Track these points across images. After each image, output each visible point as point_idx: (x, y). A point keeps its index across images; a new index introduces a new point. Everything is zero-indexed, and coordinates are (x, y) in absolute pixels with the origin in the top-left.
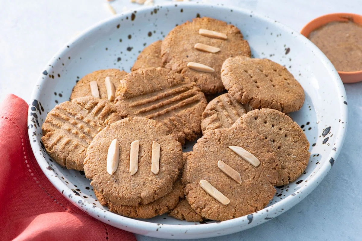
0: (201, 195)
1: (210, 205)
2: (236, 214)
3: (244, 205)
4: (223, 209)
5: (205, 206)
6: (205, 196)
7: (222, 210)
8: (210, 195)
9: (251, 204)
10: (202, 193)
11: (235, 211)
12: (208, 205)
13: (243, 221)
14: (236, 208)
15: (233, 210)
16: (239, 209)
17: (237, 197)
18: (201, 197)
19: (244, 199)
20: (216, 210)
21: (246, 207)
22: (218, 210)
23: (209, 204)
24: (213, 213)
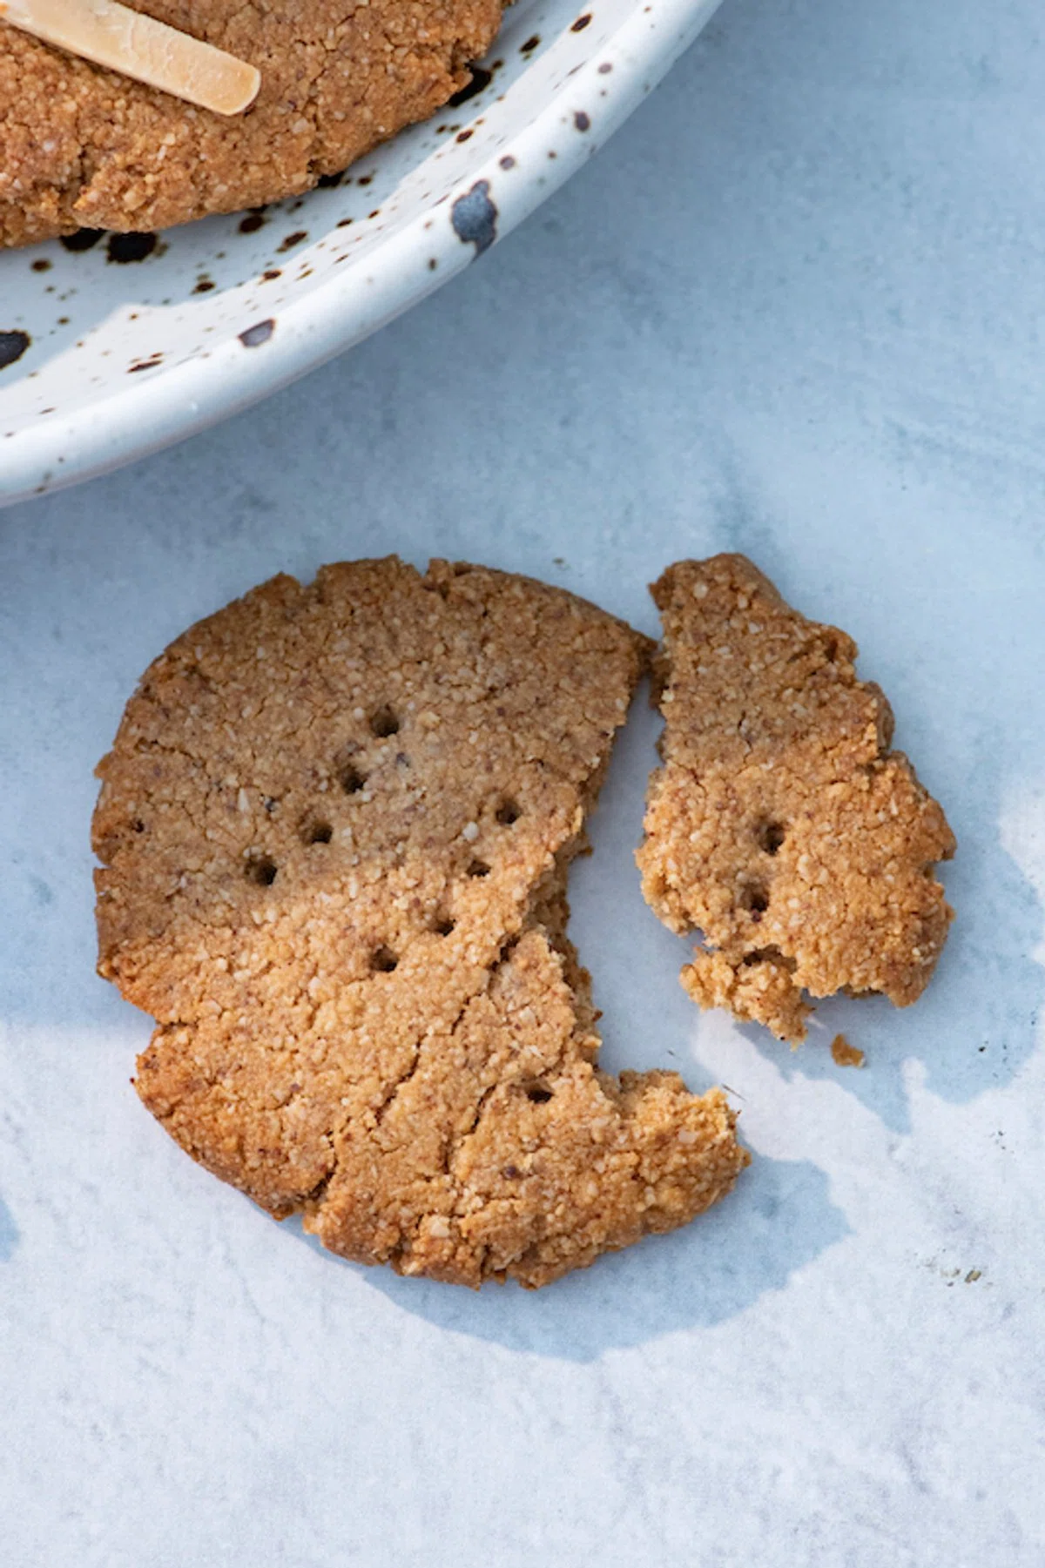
0: (33, 87)
1: (124, 145)
2: (327, 144)
3: (365, 61)
4: (227, 145)
5: (87, 162)
6: (62, 85)
7: (221, 158)
8: (97, 69)
9: (414, 34)
10: (34, 71)
11: (313, 126)
12: (101, 147)
13: (433, 264)
14: (311, 101)
15: (300, 125)
16: (337, 102)
17: (298, 19)
18: (40, 106)
19: (351, 17)
20: (180, 174)
21: (381, 69)
22: (187, 166)
23: (109, 143)
24: (162, 200)
